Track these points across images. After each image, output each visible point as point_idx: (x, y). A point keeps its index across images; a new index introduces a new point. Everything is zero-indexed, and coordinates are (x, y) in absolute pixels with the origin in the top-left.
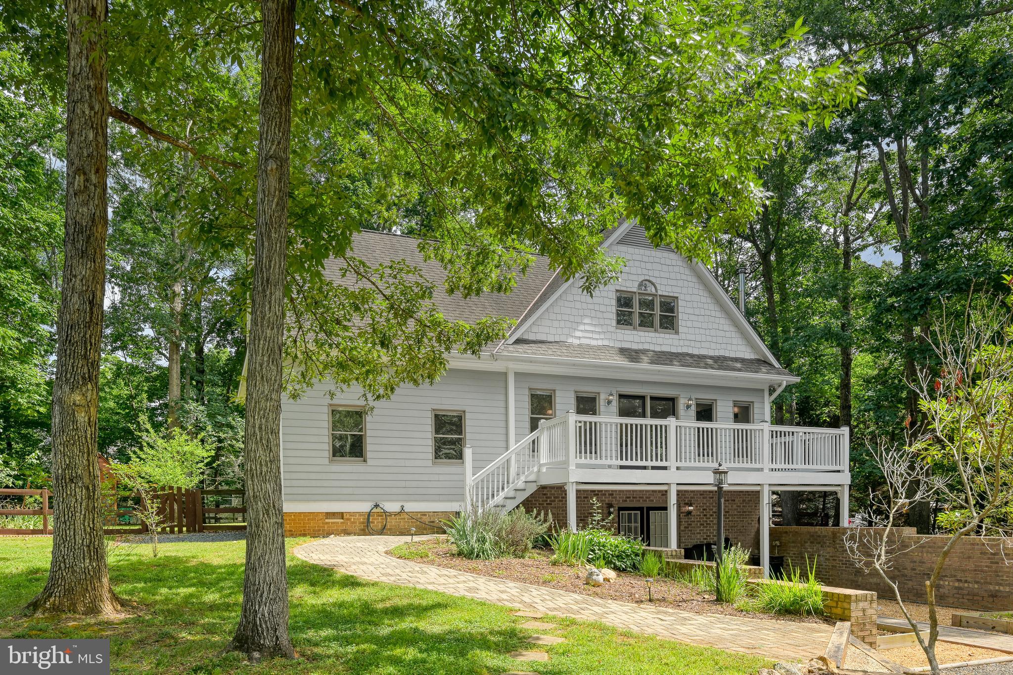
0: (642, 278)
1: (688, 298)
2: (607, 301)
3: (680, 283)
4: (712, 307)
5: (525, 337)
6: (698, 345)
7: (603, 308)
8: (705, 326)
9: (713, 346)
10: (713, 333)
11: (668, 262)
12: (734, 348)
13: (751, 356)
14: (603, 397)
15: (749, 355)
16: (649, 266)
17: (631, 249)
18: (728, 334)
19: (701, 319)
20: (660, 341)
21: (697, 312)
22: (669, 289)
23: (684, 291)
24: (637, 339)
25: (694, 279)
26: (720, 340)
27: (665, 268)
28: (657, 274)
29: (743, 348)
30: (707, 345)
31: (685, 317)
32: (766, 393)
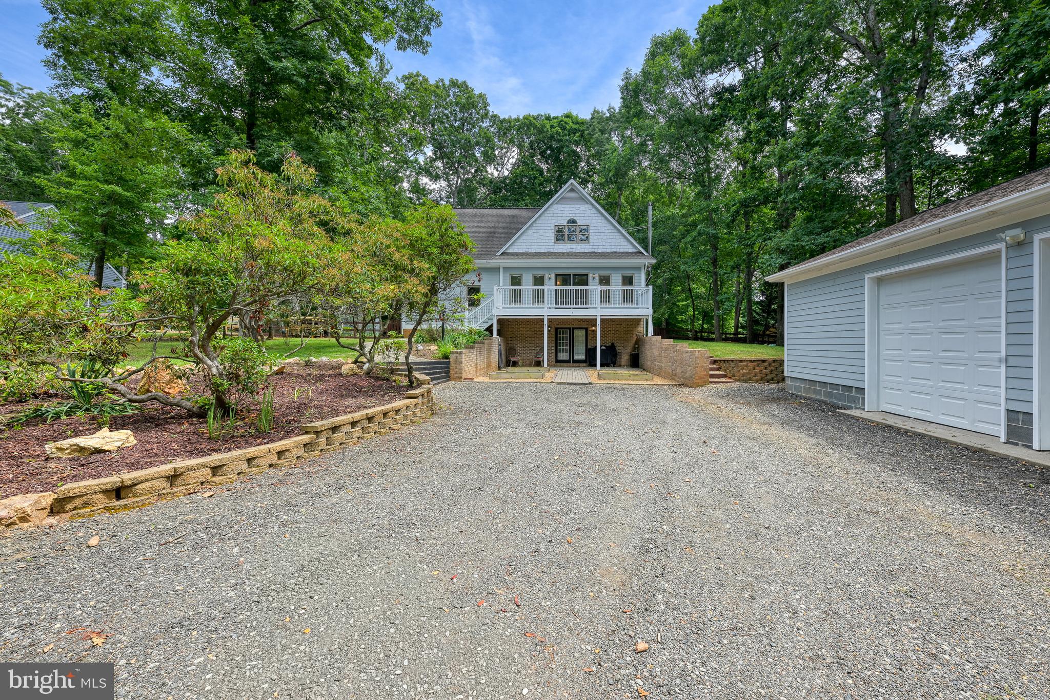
0: (568, 219)
1: (595, 225)
2: (550, 231)
3: (590, 218)
4: (609, 228)
5: (508, 251)
6: (600, 247)
7: (548, 235)
8: (605, 237)
9: (610, 247)
10: (610, 241)
11: (584, 209)
12: (622, 247)
13: (634, 250)
14: (547, 276)
15: (632, 250)
16: (573, 212)
17: (563, 205)
18: (619, 241)
19: (603, 234)
20: (579, 247)
21: (600, 231)
22: (585, 221)
23: (593, 221)
24: (566, 247)
25: (599, 215)
26: (614, 244)
27: (582, 212)
28: (577, 215)
29: (628, 247)
30: (606, 247)
31: (593, 234)
32: (643, 269)
